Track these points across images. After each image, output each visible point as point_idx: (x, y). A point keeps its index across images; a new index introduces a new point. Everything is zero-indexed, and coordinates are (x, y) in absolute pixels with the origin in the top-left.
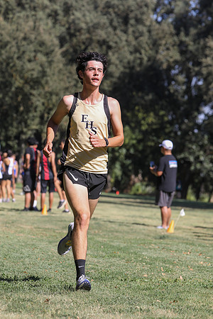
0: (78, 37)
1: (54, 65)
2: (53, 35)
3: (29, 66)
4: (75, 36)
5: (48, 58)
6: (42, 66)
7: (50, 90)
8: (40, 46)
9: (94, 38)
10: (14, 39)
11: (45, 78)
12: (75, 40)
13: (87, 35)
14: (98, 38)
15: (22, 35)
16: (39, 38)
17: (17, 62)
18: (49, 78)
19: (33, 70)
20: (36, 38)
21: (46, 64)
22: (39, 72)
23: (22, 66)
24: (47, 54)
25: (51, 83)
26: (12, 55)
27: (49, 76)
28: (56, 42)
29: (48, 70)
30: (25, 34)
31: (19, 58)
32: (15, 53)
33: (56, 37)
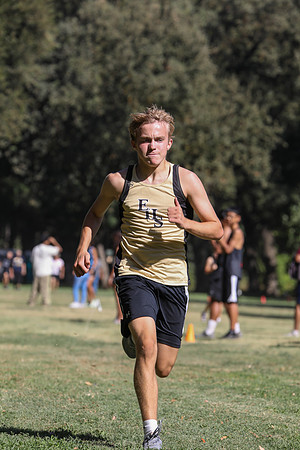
0: (241, 28)
1: (199, 78)
2: (196, 26)
3: (155, 81)
4: (236, 26)
5: (188, 65)
6: (178, 80)
7: (194, 122)
8: (174, 45)
9: (268, 29)
10: (128, 34)
11: (184, 102)
12: (234, 34)
13: (256, 25)
14: (275, 28)
15: (141, 27)
16: (171, 32)
17: (134, 74)
18: (191, 102)
19: (163, 88)
20: (166, 32)
21: (186, 77)
22: (174, 91)
23: (144, 82)
24: (186, 60)
25: (195, 110)
26: (124, 62)
27: (192, 98)
28: (202, 37)
29: (189, 87)
30: (147, 25)
31: (137, 68)
32: (129, 58)
33: (202, 28)
